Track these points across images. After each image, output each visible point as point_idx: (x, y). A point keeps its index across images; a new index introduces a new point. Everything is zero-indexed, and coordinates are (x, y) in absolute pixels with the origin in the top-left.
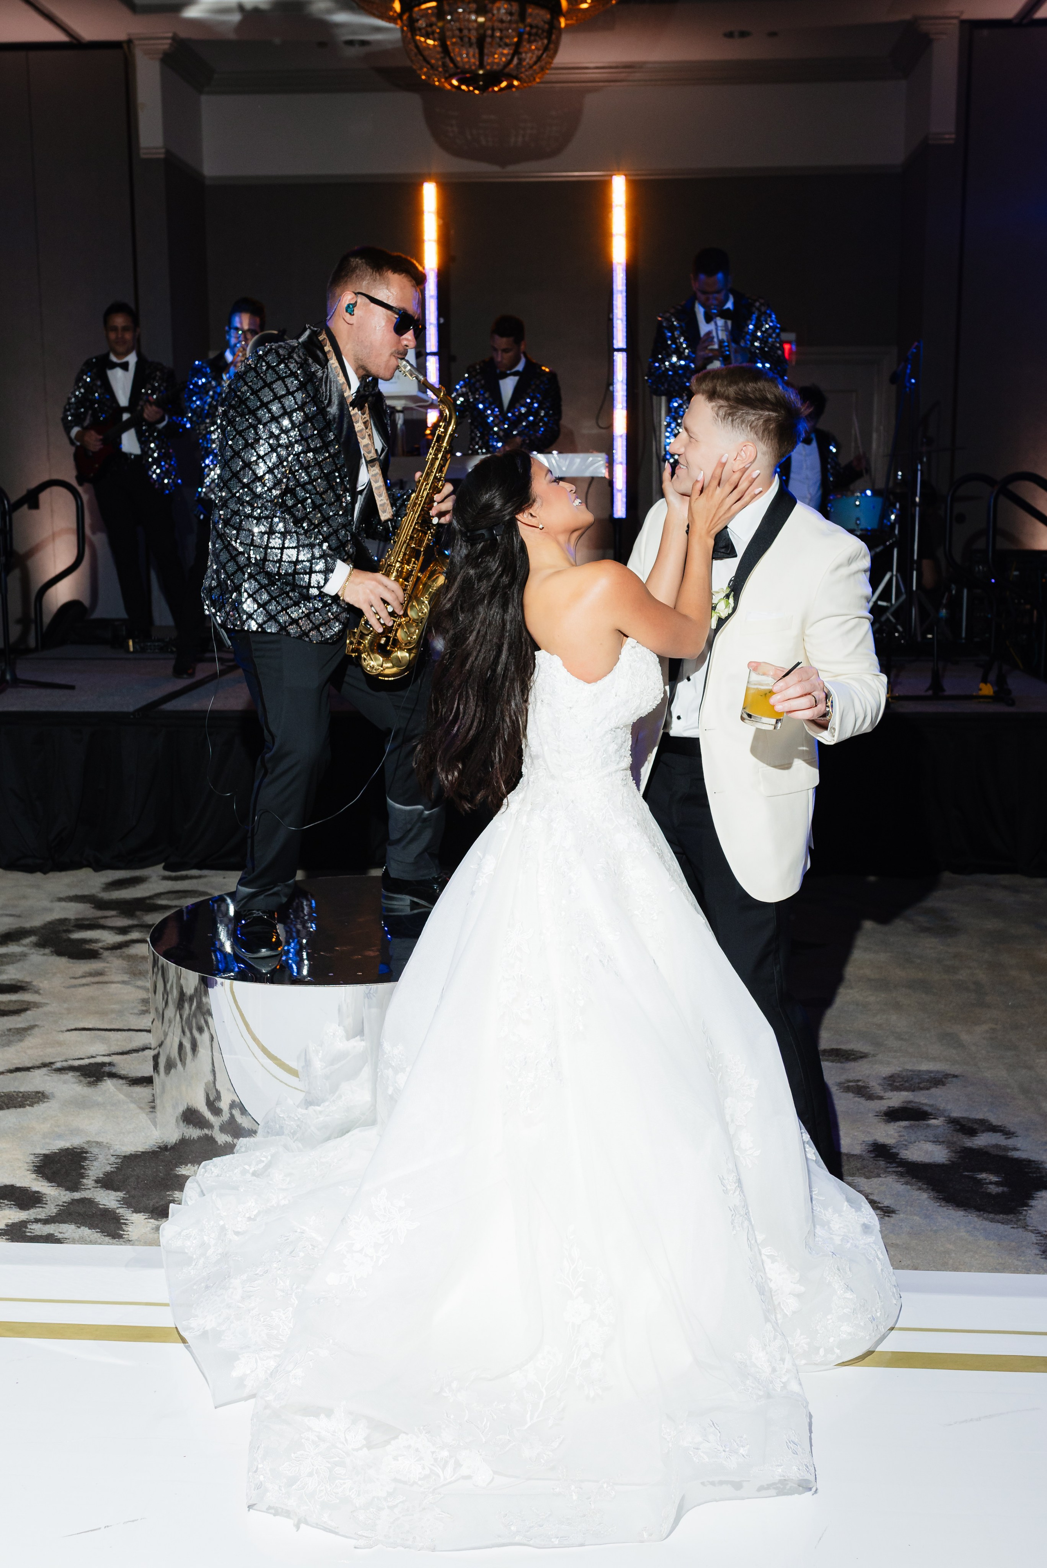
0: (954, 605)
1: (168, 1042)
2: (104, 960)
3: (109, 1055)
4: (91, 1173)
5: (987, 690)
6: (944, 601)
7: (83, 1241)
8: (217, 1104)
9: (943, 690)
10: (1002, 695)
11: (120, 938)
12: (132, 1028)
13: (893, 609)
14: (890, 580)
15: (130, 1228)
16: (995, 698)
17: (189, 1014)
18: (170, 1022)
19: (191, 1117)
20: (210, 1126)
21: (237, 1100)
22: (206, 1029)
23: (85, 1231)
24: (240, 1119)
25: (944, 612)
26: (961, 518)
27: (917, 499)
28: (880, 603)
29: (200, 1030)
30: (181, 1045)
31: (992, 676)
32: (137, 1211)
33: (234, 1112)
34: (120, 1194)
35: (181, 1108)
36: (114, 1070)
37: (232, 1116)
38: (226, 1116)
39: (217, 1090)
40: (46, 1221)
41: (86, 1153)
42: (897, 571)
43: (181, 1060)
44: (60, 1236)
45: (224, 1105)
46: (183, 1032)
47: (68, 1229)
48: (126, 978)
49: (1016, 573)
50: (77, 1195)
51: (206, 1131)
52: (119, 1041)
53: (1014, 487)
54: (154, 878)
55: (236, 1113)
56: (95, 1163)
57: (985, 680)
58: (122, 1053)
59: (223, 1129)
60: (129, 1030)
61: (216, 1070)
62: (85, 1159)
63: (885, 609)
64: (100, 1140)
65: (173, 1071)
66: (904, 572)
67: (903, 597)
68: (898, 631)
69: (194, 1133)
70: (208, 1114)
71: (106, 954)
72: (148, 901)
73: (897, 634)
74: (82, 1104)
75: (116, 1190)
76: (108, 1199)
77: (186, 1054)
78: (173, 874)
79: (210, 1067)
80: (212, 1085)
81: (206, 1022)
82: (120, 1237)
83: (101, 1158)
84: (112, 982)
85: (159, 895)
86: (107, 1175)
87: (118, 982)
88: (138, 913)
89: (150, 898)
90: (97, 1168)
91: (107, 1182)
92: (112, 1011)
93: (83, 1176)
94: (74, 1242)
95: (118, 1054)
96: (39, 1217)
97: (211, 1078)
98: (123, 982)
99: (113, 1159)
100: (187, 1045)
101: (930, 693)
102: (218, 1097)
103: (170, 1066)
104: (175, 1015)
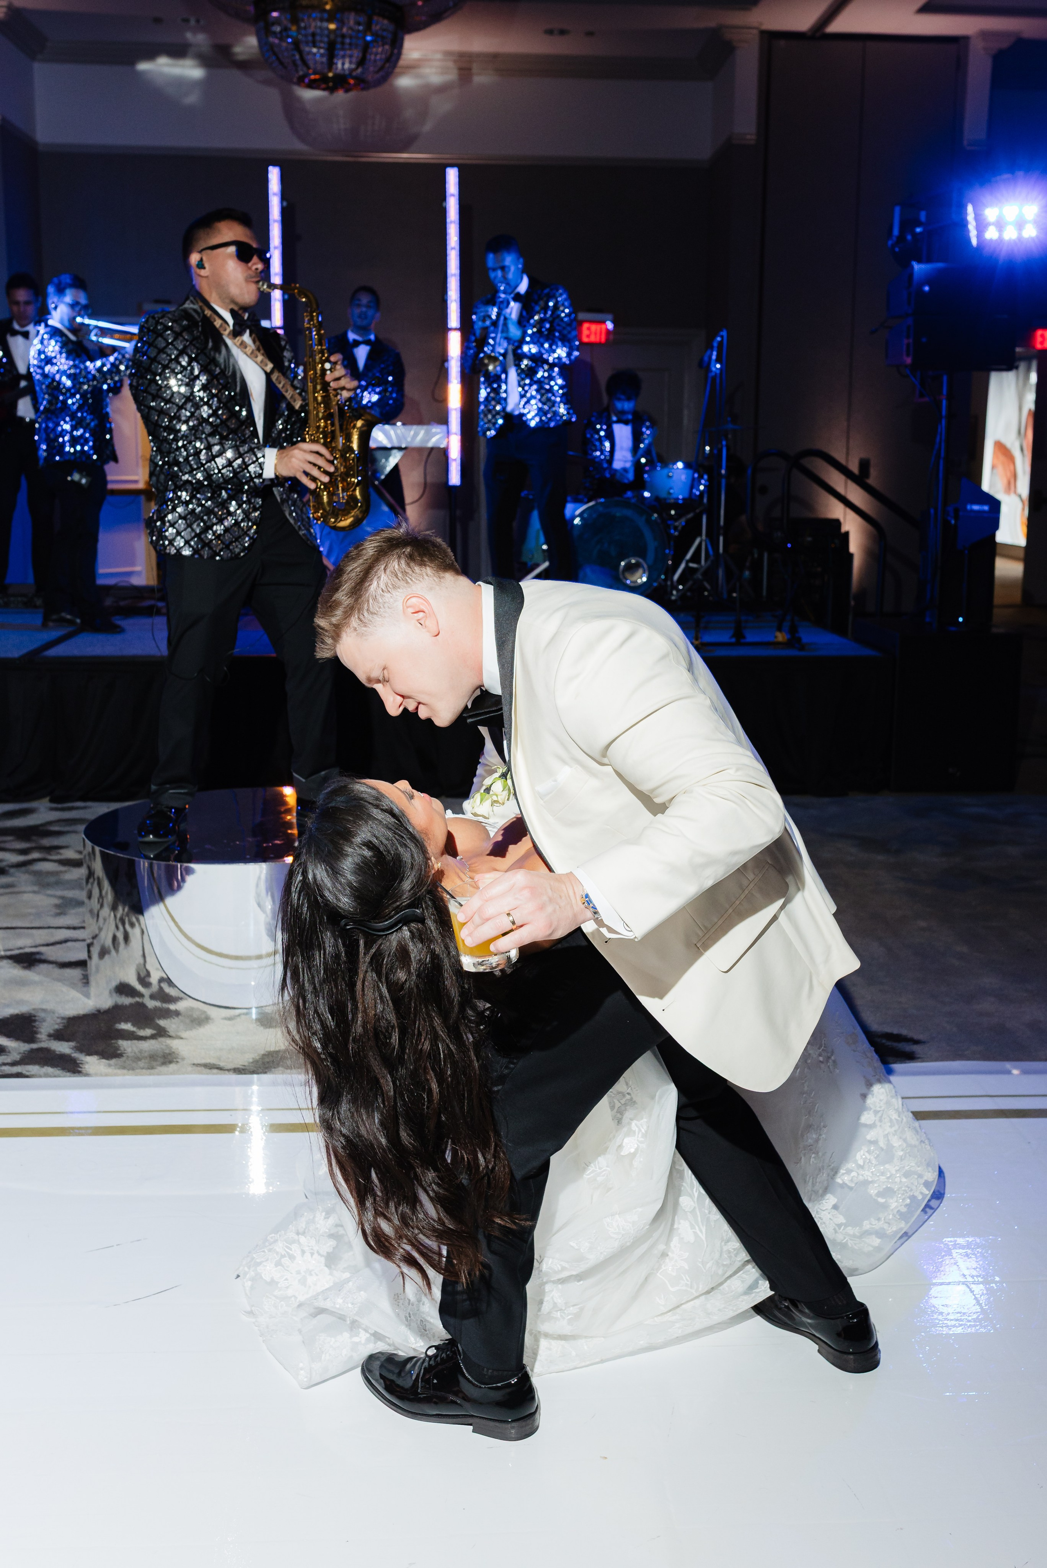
0: (756, 567)
1: (103, 935)
2: (12, 875)
3: (36, 946)
4: (42, 1031)
5: (780, 637)
6: (748, 564)
7: (47, 1075)
8: (147, 980)
9: (744, 637)
10: (794, 641)
11: (21, 858)
12: (52, 925)
13: (702, 570)
14: (700, 545)
15: (87, 1066)
16: (788, 644)
17: (123, 915)
18: (105, 920)
19: (123, 989)
20: (141, 995)
21: (165, 976)
22: (137, 924)
23: (49, 1070)
24: (167, 989)
25: (747, 573)
26: (764, 490)
27: (723, 472)
28: (691, 565)
29: (132, 925)
30: (115, 938)
31: (786, 625)
32: (89, 1054)
33: (162, 985)
34: (72, 1044)
35: (114, 984)
36: (43, 957)
37: (161, 989)
38: (155, 987)
39: (147, 970)
40: (14, 1064)
41: (35, 1016)
42: (707, 535)
43: (114, 947)
44: (27, 1074)
45: (154, 979)
46: (117, 927)
47: (33, 1069)
48: (36, 888)
49: (809, 539)
50: (34, 1046)
51: (137, 999)
52: (42, 936)
53: (807, 462)
54: (42, 809)
55: (165, 986)
56: (44, 1024)
57: (780, 629)
58: (48, 945)
59: (152, 997)
60: (49, 928)
61: (146, 955)
62: (35, 1021)
63: (694, 570)
64: (44, 1007)
65: (107, 957)
66: (712, 537)
67: (712, 558)
68: (706, 590)
69: (127, 1001)
70: (139, 987)
71: (12, 870)
72: (41, 828)
73: (706, 593)
74: (22, 983)
75: (68, 1040)
76: (63, 1048)
77: (119, 944)
78: (60, 806)
79: (141, 953)
80: (143, 966)
81: (138, 920)
82: (79, 1072)
83: (49, 1019)
84: (25, 892)
85: (50, 823)
86: (57, 1031)
87: (29, 892)
88: (34, 838)
89: (42, 825)
90: (45, 1028)
91: (58, 1036)
92: (30, 914)
93: (36, 1033)
94: (40, 1076)
95: (44, 945)
96: (6, 1061)
97: (142, 961)
98: (34, 892)
99: (59, 1021)
100: (120, 935)
101: (733, 640)
102: (148, 974)
103: (103, 953)
104: (110, 915)
